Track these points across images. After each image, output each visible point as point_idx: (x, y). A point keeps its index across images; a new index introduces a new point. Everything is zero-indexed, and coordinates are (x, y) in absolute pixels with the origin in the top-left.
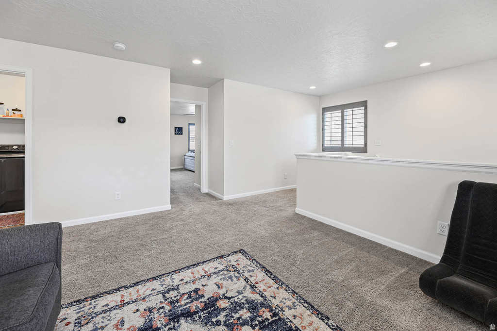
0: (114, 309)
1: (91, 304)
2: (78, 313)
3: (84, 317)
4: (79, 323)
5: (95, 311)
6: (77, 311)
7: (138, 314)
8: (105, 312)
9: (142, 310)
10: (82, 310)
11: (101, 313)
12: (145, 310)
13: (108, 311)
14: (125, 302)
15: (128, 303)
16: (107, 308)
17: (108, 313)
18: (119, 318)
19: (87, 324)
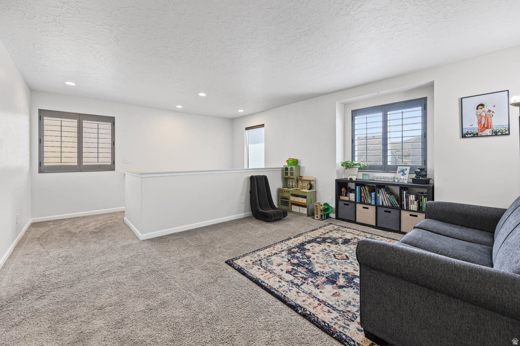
0: (329, 304)
1: (336, 323)
2: (348, 325)
3: (347, 317)
4: (353, 317)
5: (338, 315)
6: (347, 327)
7: (323, 291)
8: (334, 309)
9: (319, 290)
10: (344, 325)
11: (337, 310)
12: (318, 289)
13: (333, 307)
14: (319, 302)
15: (319, 300)
16: (331, 310)
17: (334, 306)
18: (333, 298)
19: (349, 311)
